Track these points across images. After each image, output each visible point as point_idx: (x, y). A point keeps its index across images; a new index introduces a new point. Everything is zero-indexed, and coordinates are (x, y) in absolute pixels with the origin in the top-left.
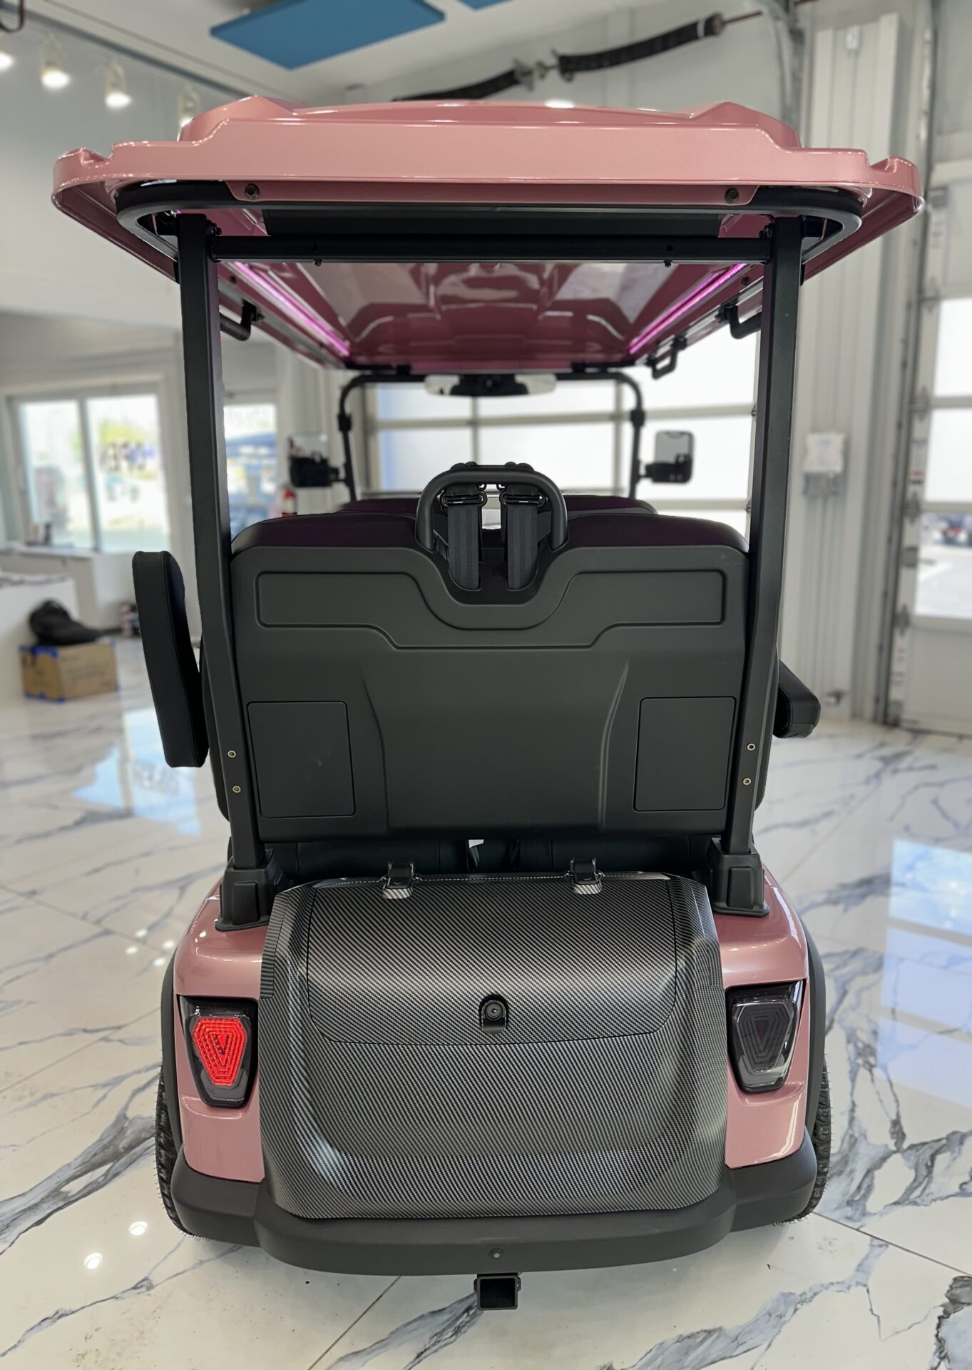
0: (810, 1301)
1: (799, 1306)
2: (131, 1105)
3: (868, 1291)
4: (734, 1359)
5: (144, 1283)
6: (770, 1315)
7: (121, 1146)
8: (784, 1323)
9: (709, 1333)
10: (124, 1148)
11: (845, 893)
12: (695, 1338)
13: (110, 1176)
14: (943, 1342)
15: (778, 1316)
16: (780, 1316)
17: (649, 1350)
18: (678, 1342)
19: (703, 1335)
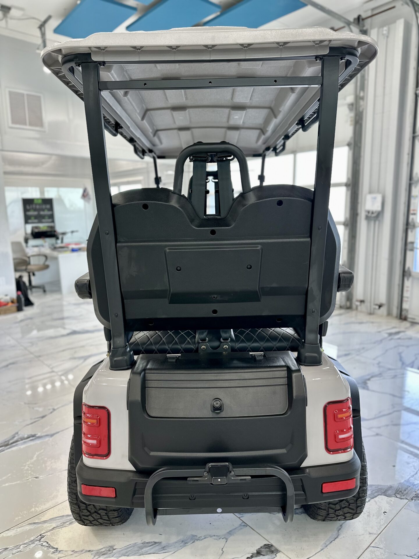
0: (201, 540)
1: (196, 541)
3: (226, 542)
4: (158, 554)
6: (182, 542)
8: (185, 546)
9: (156, 543)
12: (149, 544)
15: (185, 543)
17: (129, 545)
18: (142, 544)
19: (153, 543)
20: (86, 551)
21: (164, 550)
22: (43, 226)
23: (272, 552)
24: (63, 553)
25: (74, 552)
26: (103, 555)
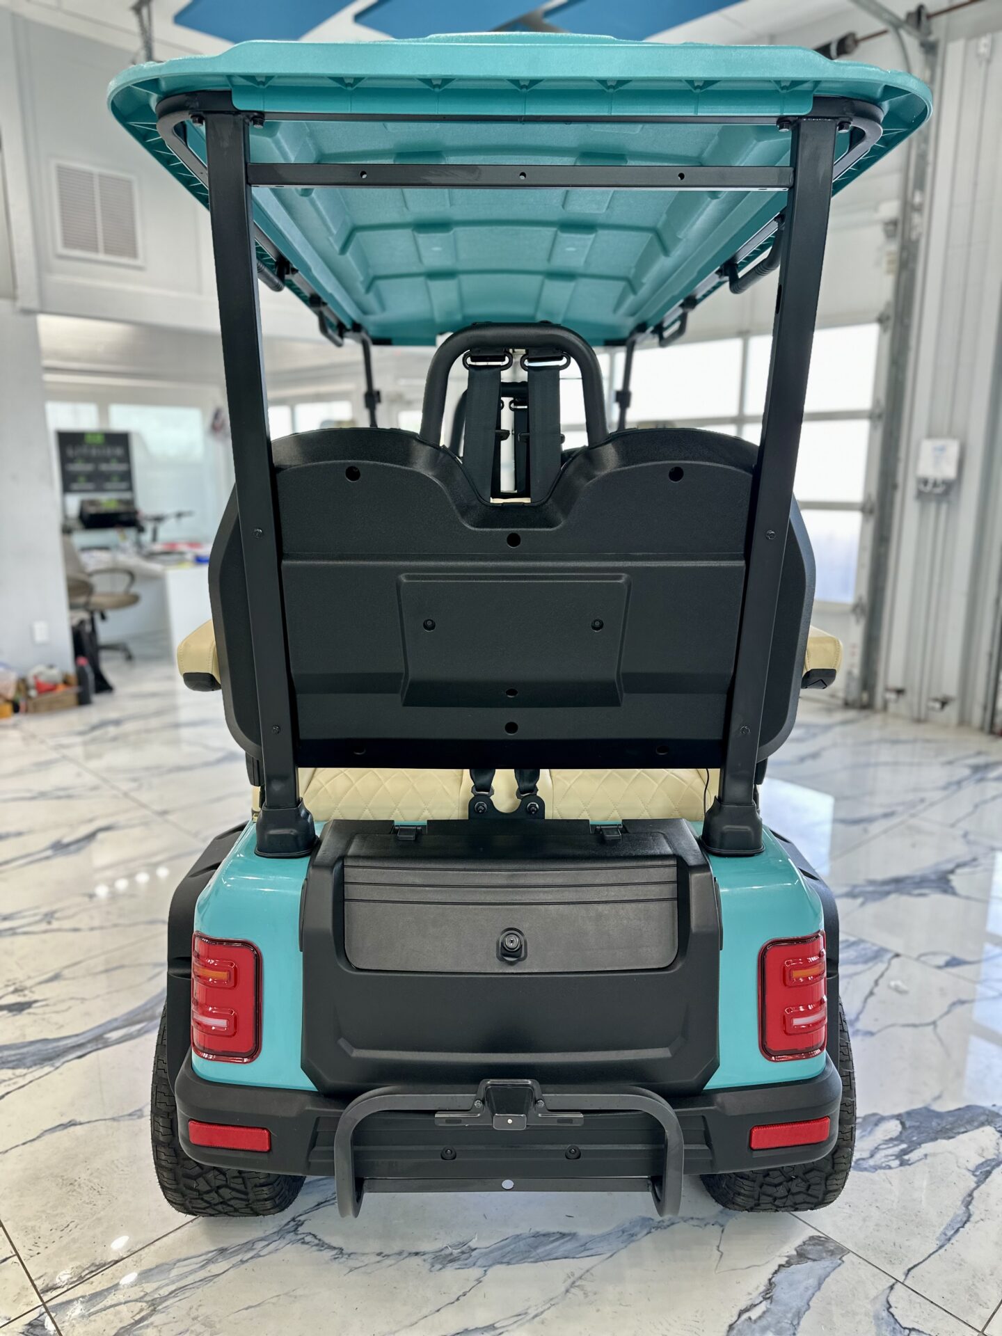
0: (665, 1228)
1: (653, 1230)
3: (723, 1231)
4: (575, 1259)
5: (137, 1113)
6: (623, 1232)
8: (633, 1241)
9: (563, 1235)
11: (870, 889)
12: (550, 1237)
14: (773, 1285)
15: (630, 1234)
16: (632, 1235)
17: (505, 1238)
18: (533, 1237)
19: (558, 1236)
20: (410, 1254)
21: (588, 1250)
22: (108, 500)
23: (832, 1253)
24: (357, 1259)
25: (383, 1257)
26: (451, 1261)
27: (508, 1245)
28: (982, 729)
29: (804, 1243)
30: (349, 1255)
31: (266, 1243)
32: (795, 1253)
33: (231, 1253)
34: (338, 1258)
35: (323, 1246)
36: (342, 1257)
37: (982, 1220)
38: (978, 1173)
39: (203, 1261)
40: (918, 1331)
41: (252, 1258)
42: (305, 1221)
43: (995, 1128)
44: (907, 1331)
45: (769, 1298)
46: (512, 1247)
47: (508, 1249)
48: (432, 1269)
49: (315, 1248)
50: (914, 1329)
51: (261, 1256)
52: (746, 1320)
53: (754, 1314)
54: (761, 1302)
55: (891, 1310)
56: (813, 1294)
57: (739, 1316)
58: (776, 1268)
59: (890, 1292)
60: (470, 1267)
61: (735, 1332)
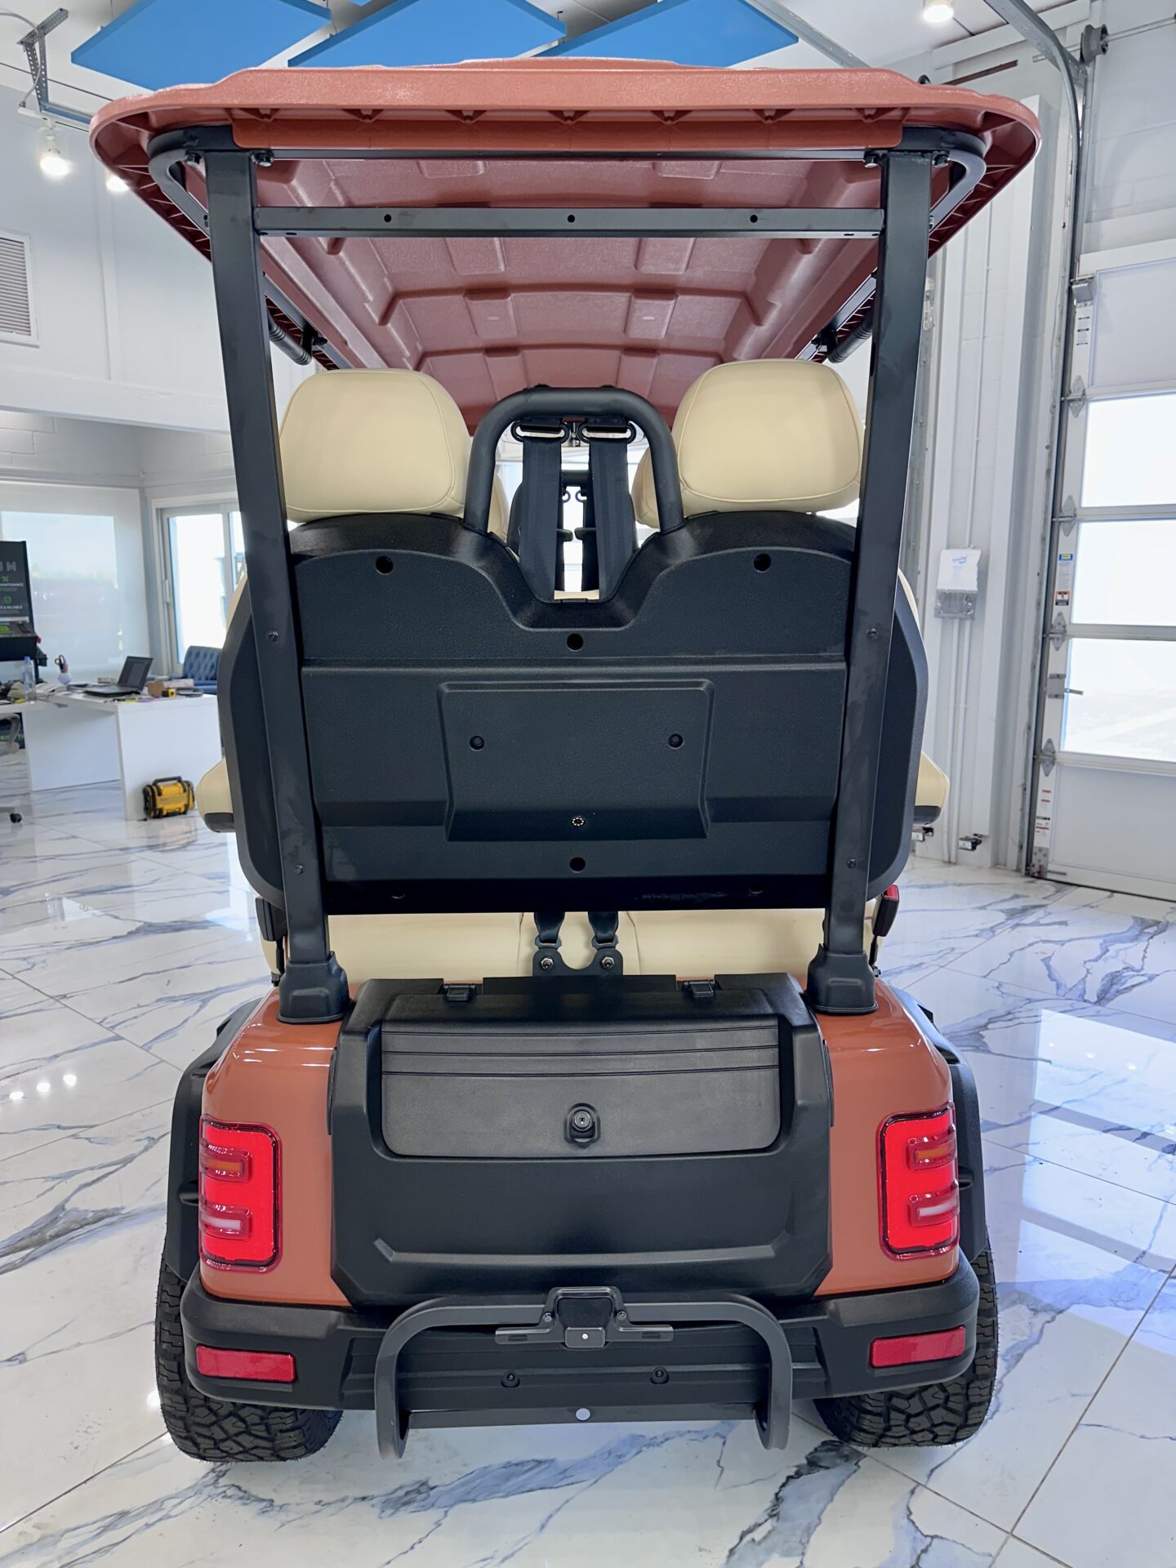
0: (658, 1445)
1: (644, 1449)
2: (72, 1198)
3: (724, 1443)
4: (552, 1490)
5: (19, 1357)
6: (610, 1453)
7: (48, 1234)
8: (621, 1463)
9: (540, 1462)
10: (50, 1236)
12: (523, 1466)
13: (27, 1260)
14: (780, 1500)
15: (617, 1456)
16: (620, 1457)
17: (469, 1472)
18: (504, 1467)
19: (533, 1464)
20: (356, 1500)
21: (568, 1477)
24: (290, 1511)
25: (324, 1505)
26: (405, 1504)
27: (474, 1480)
28: (1018, 870)
29: (816, 1450)
30: (281, 1507)
31: (178, 1501)
32: (805, 1462)
33: (134, 1516)
34: (266, 1511)
35: (248, 1499)
36: (272, 1510)
37: (1013, 1409)
38: (1007, 1358)
39: (99, 1528)
40: (942, 1538)
41: (160, 1520)
42: (227, 1471)
43: (1028, 1306)
44: (929, 1539)
45: (775, 1515)
46: (478, 1481)
47: (474, 1484)
48: (383, 1515)
49: (239, 1502)
50: (936, 1536)
51: (170, 1517)
52: (749, 1542)
53: (758, 1535)
54: (766, 1521)
55: (912, 1517)
56: (825, 1507)
57: (741, 1538)
58: (784, 1480)
59: (910, 1498)
60: (429, 1509)
61: (736, 1557)
